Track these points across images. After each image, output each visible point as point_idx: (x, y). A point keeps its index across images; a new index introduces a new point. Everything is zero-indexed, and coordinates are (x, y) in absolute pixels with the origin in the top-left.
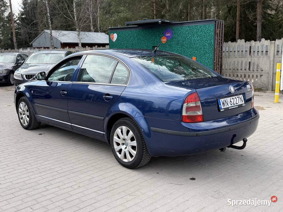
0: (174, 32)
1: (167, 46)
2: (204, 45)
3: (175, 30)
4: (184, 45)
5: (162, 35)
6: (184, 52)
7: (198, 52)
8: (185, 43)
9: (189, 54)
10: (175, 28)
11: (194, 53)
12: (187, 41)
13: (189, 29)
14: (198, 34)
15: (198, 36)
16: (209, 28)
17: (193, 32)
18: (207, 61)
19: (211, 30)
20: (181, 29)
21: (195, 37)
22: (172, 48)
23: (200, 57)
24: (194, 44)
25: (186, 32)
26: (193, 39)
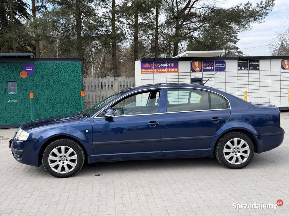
0: (36, 67)
1: (29, 80)
2: (73, 81)
3: (38, 65)
4: (50, 80)
5: (22, 69)
6: (51, 87)
7: (67, 87)
8: (51, 78)
9: (56, 89)
10: (38, 63)
11: (62, 88)
12: (54, 77)
13: (54, 65)
14: (65, 70)
15: (65, 72)
16: (77, 66)
17: (60, 68)
18: (77, 95)
19: (79, 67)
20: (46, 64)
21: (63, 73)
22: (35, 83)
23: (69, 91)
24: (62, 79)
25: (52, 68)
26: (60, 74)
